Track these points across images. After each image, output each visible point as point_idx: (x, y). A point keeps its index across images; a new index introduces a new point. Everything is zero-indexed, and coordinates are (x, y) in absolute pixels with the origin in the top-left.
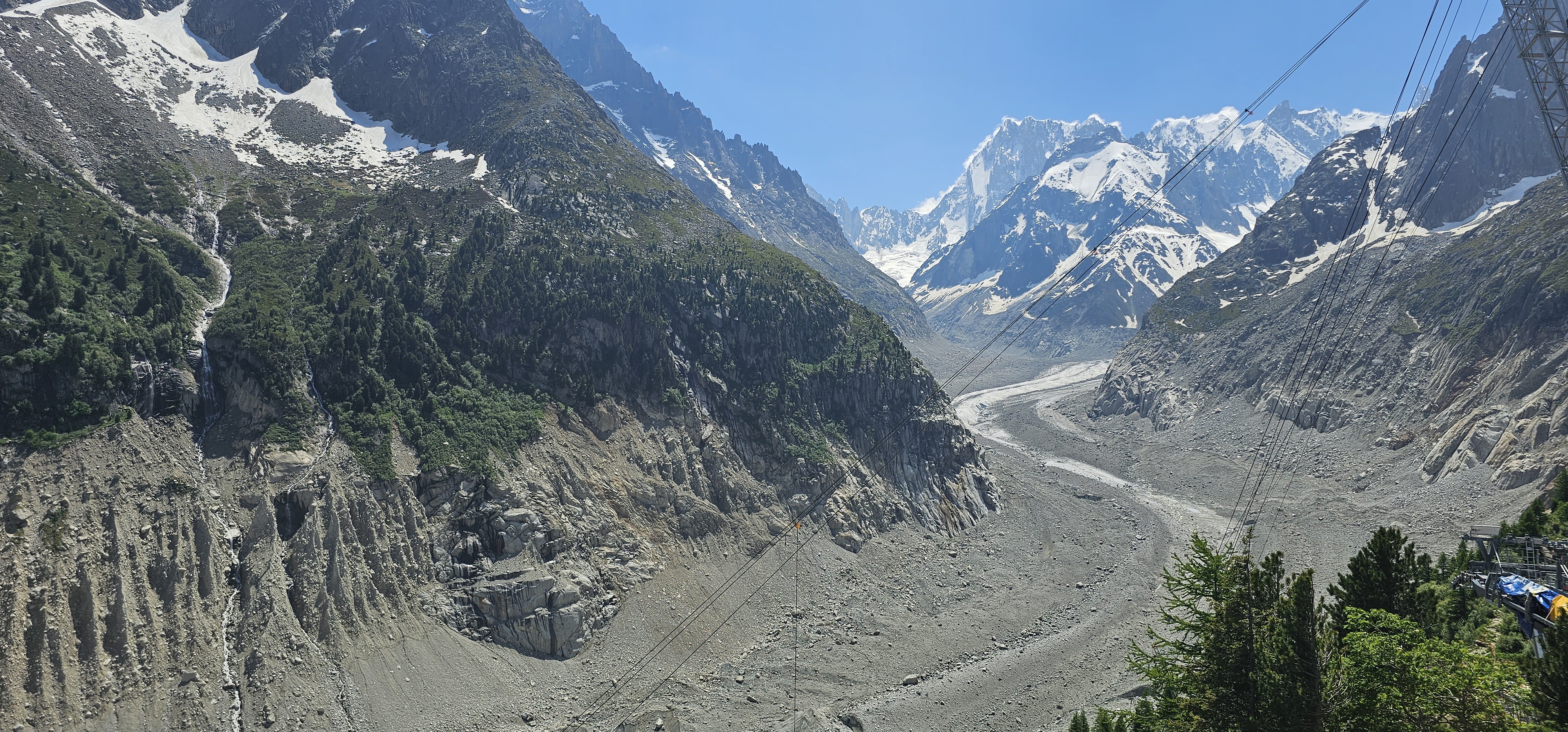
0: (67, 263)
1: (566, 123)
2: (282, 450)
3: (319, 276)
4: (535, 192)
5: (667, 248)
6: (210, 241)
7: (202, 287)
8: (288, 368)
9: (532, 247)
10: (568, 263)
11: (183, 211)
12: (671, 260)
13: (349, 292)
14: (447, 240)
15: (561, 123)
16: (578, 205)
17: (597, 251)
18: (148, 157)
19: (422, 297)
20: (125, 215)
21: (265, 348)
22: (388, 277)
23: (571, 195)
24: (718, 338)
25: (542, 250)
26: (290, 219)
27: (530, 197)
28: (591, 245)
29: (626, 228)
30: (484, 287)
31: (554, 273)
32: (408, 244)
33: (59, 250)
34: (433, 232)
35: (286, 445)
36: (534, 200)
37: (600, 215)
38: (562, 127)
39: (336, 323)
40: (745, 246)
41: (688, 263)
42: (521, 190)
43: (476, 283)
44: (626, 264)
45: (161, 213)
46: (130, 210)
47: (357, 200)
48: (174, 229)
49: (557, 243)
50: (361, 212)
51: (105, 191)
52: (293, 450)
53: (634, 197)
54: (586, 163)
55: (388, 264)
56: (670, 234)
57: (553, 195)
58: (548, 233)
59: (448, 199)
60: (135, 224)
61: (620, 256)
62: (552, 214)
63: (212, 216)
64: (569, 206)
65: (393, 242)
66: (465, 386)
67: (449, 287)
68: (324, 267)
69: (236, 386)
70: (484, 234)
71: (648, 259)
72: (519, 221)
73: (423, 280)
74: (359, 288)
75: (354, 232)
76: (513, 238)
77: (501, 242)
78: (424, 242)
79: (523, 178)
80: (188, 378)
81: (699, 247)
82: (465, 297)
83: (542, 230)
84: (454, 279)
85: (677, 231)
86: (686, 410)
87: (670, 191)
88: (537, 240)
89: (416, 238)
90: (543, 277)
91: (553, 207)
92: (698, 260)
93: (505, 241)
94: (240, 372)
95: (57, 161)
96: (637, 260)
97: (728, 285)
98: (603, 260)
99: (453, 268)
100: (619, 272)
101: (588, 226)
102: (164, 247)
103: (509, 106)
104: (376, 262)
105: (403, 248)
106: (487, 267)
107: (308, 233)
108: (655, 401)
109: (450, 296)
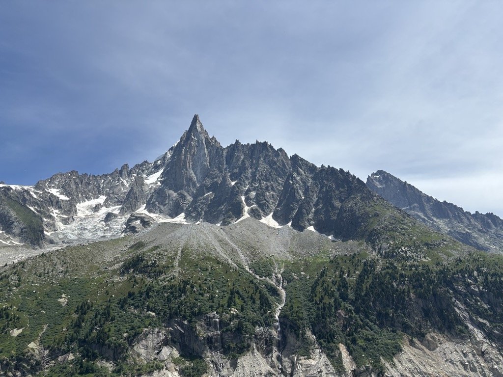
0: (240, 296)
1: (393, 221)
2: (304, 359)
3: (312, 292)
4: (385, 249)
5: (445, 263)
6: (280, 284)
7: (278, 300)
8: (304, 327)
9: (387, 270)
10: (402, 275)
11: (272, 275)
12: (448, 268)
13: (322, 297)
14: (354, 272)
15: (391, 222)
16: (403, 251)
17: (413, 269)
18: (263, 259)
19: (347, 295)
20: (256, 278)
21: (296, 320)
22: (335, 289)
23: (399, 249)
24: (479, 301)
25: (390, 271)
26: (303, 273)
27: (384, 252)
28: (411, 267)
29: (425, 257)
30: (369, 289)
31: (396, 280)
32: (341, 276)
33: (238, 292)
34: (349, 271)
35: (306, 357)
36: (385, 252)
37: (413, 254)
38: (392, 223)
39: (318, 309)
40: (484, 257)
41: (456, 268)
42: (380, 249)
43: (366, 288)
44: (427, 272)
45: (266, 277)
46: (257, 277)
47: (323, 263)
48: (269, 281)
49: (396, 268)
50: (324, 267)
51: (251, 272)
52: (308, 359)
53: (427, 244)
54: (404, 235)
55: (335, 284)
56: (446, 257)
57: (392, 249)
58: (393, 264)
59: (353, 257)
60: (258, 281)
61: (424, 270)
62: (393, 256)
63: (280, 276)
64: (399, 252)
65: (336, 276)
66: (367, 330)
67: (357, 291)
68: (314, 288)
69: (289, 335)
70: (367, 268)
71: (436, 269)
72: (380, 261)
73: (347, 289)
74: (325, 294)
75: (323, 274)
76: (378, 268)
77: (374, 270)
78: (346, 275)
79: (380, 245)
80: (274, 333)
81: (460, 261)
82: (363, 294)
83: (390, 264)
84: (358, 287)
85: (449, 255)
86: (470, 337)
87: (443, 240)
88: (388, 268)
89: (343, 273)
90: (392, 282)
91: (393, 254)
92: (461, 266)
93: (376, 270)
94: (289, 330)
95: (239, 265)
96: (432, 270)
97: (478, 276)
98: (416, 272)
99: (357, 283)
100: (424, 276)
101: (408, 259)
102: (267, 288)
103: (372, 220)
104: (331, 285)
105: (339, 278)
106: (370, 280)
107: (308, 277)
108: (454, 333)
109: (357, 294)
